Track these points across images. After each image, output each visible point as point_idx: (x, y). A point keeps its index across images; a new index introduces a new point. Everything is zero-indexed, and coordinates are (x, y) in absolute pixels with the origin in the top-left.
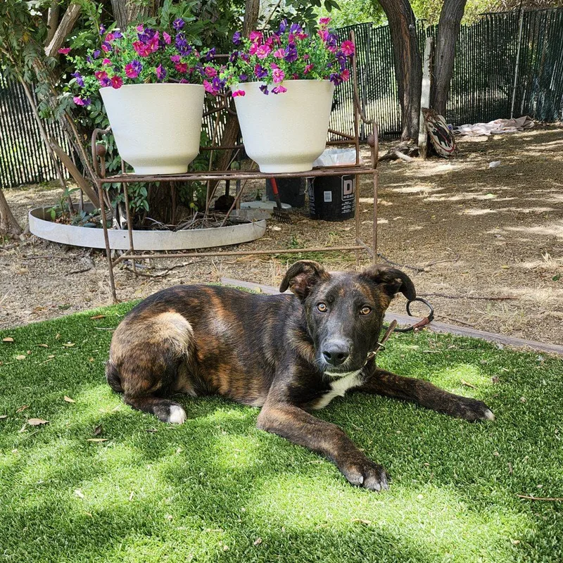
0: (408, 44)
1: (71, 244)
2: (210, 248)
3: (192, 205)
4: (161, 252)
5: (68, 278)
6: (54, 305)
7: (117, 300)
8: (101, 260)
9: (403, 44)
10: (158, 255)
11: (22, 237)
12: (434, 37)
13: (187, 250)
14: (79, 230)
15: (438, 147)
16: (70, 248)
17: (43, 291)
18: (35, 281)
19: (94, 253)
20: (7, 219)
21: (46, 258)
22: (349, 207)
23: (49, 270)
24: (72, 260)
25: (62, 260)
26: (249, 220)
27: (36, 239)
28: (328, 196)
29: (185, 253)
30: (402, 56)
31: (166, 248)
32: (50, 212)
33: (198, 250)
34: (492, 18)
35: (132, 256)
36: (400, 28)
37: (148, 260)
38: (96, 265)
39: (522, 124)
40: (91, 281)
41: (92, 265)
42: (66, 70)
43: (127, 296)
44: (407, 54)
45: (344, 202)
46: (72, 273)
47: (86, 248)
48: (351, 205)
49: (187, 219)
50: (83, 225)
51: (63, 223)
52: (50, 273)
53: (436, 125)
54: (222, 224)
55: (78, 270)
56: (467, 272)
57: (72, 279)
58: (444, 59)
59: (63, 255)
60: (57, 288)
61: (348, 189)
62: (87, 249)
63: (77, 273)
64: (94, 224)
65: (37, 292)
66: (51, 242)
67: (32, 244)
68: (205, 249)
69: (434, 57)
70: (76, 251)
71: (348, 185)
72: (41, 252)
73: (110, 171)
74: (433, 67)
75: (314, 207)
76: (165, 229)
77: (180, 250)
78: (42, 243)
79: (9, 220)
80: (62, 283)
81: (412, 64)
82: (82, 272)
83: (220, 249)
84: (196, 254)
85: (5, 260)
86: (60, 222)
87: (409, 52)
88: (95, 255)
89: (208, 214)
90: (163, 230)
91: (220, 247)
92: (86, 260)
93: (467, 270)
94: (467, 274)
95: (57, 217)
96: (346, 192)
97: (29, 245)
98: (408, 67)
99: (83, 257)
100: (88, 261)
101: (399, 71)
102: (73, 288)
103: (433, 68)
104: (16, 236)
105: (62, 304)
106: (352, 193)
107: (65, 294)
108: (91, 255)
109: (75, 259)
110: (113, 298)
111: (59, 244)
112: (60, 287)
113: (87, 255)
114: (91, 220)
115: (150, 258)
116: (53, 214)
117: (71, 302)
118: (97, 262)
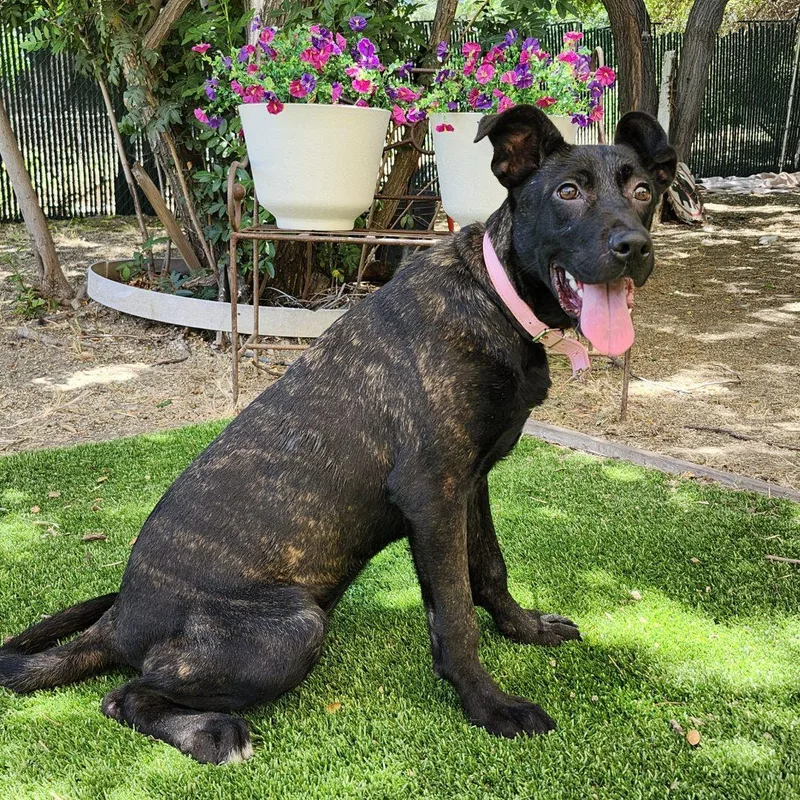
0: (639, 58)
1: (155, 319)
3: (336, 273)
4: (291, 339)
5: (156, 372)
8: (200, 346)
9: (632, 57)
10: (287, 344)
11: (75, 304)
12: (677, 52)
15: (680, 209)
16: (151, 324)
19: (190, 335)
20: (53, 275)
21: (116, 338)
24: (156, 344)
25: (140, 342)
27: (99, 308)
30: (630, 75)
31: (298, 333)
32: (122, 270)
34: (756, 28)
35: (255, 344)
36: (628, 35)
37: (271, 352)
38: (194, 353)
40: (192, 377)
41: (187, 354)
42: (169, 68)
44: (636, 73)
46: (160, 364)
47: (177, 326)
49: (326, 292)
50: (174, 292)
51: (141, 288)
53: (677, 177)
55: (166, 360)
56: (757, 402)
57: (163, 373)
58: (691, 82)
59: (141, 334)
62: (180, 327)
63: (167, 363)
64: (190, 292)
66: (122, 313)
67: (94, 316)
69: (676, 79)
70: (160, 329)
72: (108, 327)
73: (220, 216)
74: (675, 93)
78: (108, 314)
79: (56, 277)
80: (148, 378)
81: (644, 87)
82: (175, 362)
85: (55, 337)
86: (135, 285)
87: (640, 68)
88: (191, 338)
89: (359, 288)
90: (292, 306)
92: (178, 345)
93: (757, 398)
94: (757, 404)
97: (88, 316)
98: (637, 91)
99: (173, 339)
100: (181, 347)
101: (624, 96)
102: (166, 386)
103: (674, 95)
104: (66, 302)
108: (184, 338)
109: (159, 342)
111: (135, 318)
113: (180, 337)
115: (274, 349)
116: (126, 273)
118: (194, 348)
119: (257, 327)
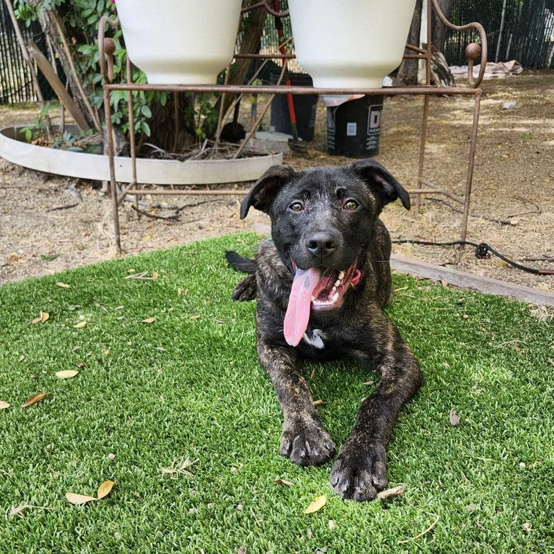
1: (52, 172)
2: (224, 184)
3: (199, 131)
4: (165, 186)
5: (50, 216)
6: (34, 253)
7: (121, 250)
8: (90, 194)
10: (161, 190)
13: (197, 185)
14: (62, 154)
16: (49, 177)
17: (18, 232)
18: (7, 218)
19: (81, 184)
21: (20, 188)
22: (375, 142)
23: (24, 204)
24: (53, 192)
25: (40, 191)
26: (266, 151)
27: (7, 164)
28: (352, 129)
29: (194, 189)
31: (171, 182)
32: (25, 132)
33: (210, 186)
35: (134, 191)
37: (149, 197)
38: (84, 199)
39: (510, 68)
40: (81, 220)
41: (79, 200)
43: (132, 244)
45: (369, 137)
46: (55, 210)
47: (70, 177)
48: (377, 140)
49: (192, 148)
50: (67, 148)
51: (41, 145)
52: (26, 208)
53: (436, 63)
54: (235, 156)
55: (60, 206)
57: (56, 217)
59: (41, 184)
60: (37, 230)
61: (375, 121)
62: (72, 179)
63: (61, 209)
64: (80, 149)
65: (10, 233)
66: (25, 168)
68: (218, 184)
70: (56, 180)
71: (376, 117)
72: (14, 180)
75: (333, 141)
76: (168, 159)
77: (189, 185)
78: (13, 169)
80: (42, 222)
82: (67, 207)
83: (236, 186)
84: (208, 191)
86: (37, 144)
88: (82, 187)
89: (219, 142)
90: (165, 159)
91: (236, 183)
92: (71, 193)
95: (32, 139)
96: (373, 125)
99: (67, 188)
100: (74, 194)
102: (58, 230)
105: (45, 251)
106: (379, 127)
107: (48, 237)
108: (76, 187)
109: (56, 190)
110: (116, 247)
111: (36, 171)
112: (41, 227)
113: (73, 186)
114: (75, 144)
115: (152, 194)
116: (29, 135)
117: (58, 250)
118: (85, 195)
119: (135, 176)
